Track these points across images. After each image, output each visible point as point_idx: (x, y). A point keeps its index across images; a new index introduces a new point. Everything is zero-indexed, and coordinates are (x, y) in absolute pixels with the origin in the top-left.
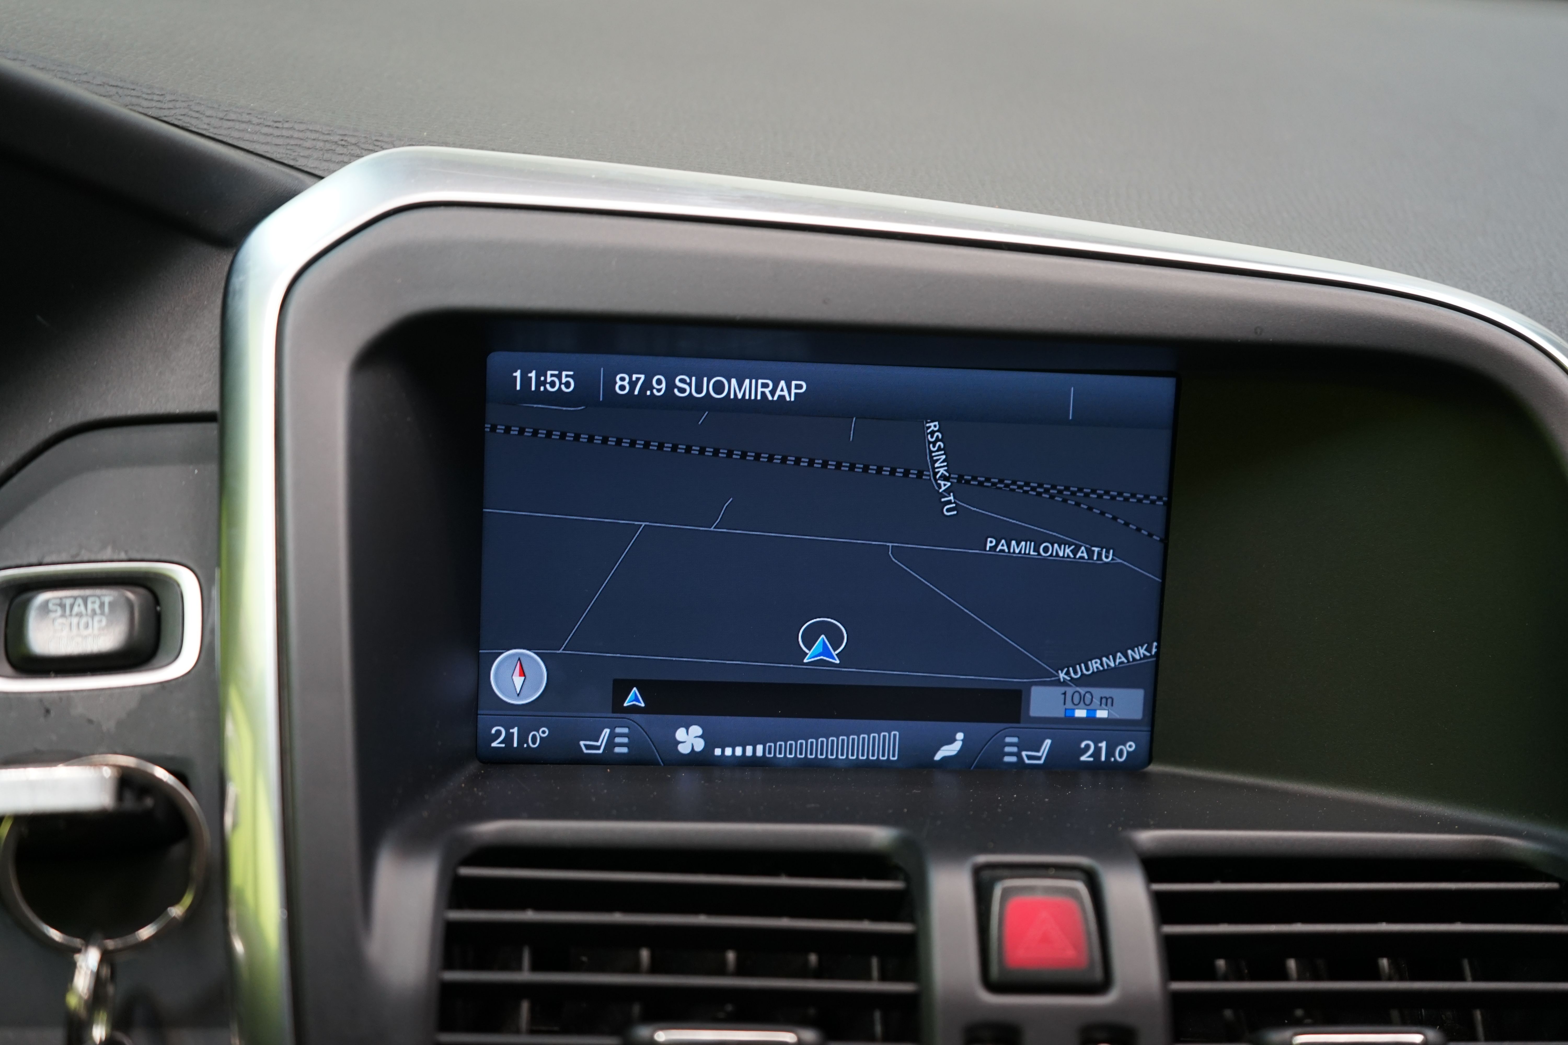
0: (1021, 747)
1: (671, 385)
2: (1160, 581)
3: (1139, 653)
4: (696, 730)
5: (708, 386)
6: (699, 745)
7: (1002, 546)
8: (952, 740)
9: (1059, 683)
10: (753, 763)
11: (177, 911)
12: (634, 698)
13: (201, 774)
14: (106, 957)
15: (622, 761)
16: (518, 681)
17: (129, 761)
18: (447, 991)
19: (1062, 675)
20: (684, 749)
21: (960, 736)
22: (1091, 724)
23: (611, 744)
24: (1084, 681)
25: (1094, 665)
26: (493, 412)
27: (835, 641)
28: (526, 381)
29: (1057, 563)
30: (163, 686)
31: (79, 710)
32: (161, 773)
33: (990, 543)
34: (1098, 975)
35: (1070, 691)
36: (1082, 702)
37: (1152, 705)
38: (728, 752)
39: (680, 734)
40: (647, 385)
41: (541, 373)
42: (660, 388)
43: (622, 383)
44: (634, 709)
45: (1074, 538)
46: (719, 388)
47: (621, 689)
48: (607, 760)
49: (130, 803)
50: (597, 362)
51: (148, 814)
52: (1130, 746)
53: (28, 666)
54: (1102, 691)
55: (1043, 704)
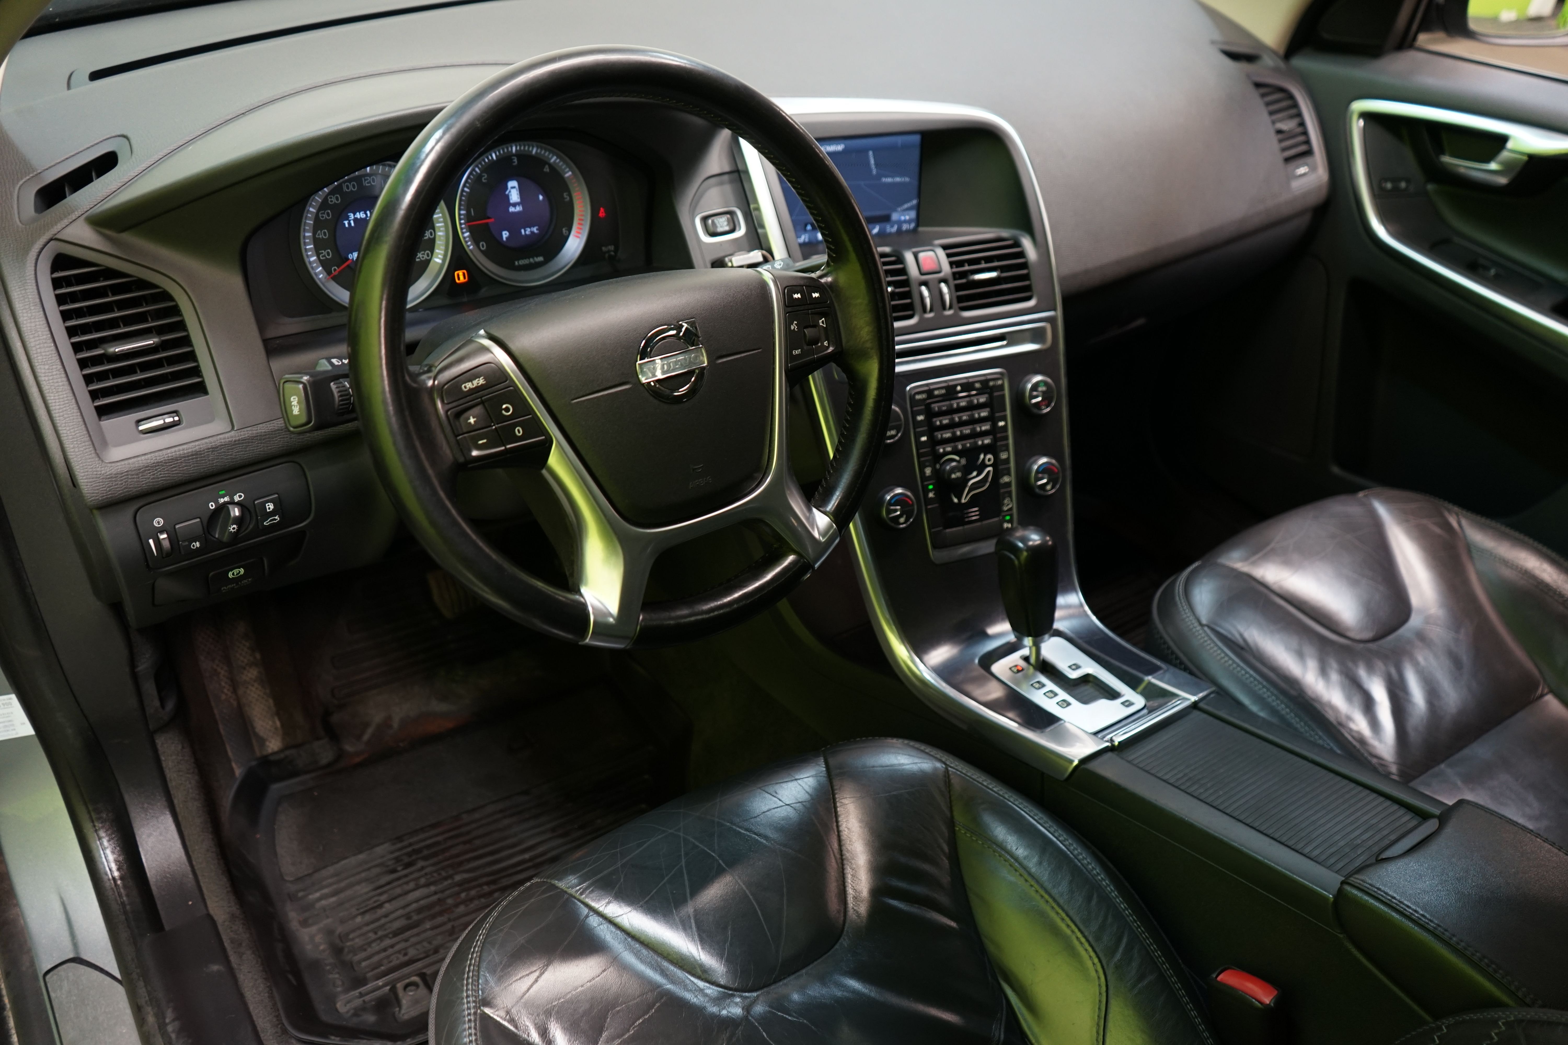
0: (890, 228)
2: (916, 183)
3: (914, 202)
7: (885, 179)
12: (809, 227)
19: (897, 210)
22: (905, 222)
24: (902, 210)
25: (904, 206)
29: (896, 183)
30: (740, 237)
33: (883, 179)
34: (938, 269)
35: (901, 213)
36: (903, 215)
37: (918, 215)
45: (900, 176)
47: (806, 225)
52: (913, 225)
53: (714, 234)
54: (907, 212)
55: (895, 216)
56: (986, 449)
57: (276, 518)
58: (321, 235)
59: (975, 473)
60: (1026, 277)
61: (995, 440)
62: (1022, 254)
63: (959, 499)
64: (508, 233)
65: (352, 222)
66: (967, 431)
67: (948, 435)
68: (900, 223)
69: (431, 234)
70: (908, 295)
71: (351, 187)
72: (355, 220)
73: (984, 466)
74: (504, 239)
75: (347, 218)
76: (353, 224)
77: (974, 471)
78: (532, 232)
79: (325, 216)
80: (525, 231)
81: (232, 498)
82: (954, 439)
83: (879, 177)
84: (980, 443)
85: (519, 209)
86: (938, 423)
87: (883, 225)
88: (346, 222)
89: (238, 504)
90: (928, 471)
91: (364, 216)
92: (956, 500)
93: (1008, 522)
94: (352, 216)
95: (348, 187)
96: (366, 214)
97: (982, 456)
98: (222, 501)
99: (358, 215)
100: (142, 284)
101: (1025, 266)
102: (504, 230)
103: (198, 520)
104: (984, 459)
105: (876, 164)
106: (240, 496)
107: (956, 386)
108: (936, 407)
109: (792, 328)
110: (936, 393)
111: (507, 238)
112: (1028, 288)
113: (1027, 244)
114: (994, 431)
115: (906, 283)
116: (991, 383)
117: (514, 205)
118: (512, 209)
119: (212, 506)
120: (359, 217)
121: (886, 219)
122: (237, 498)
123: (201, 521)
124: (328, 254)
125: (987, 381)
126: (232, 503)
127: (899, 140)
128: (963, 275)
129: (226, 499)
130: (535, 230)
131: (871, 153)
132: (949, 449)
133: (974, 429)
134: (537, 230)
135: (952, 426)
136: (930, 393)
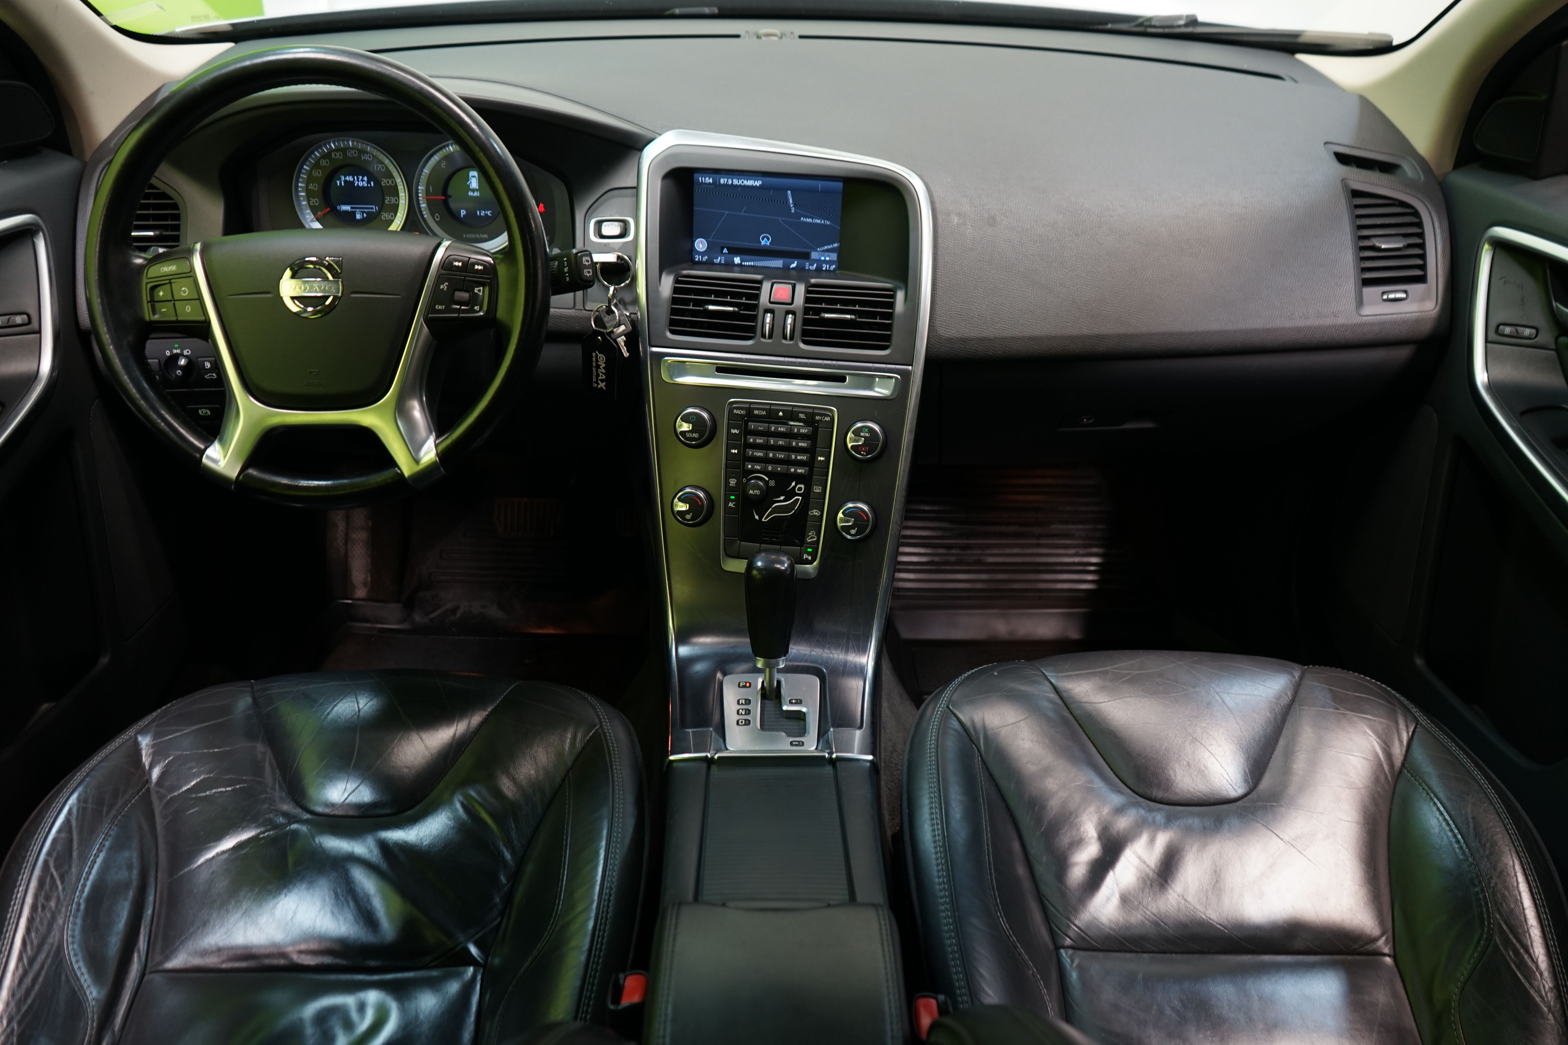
0: (810, 265)
1: (732, 182)
2: (839, 228)
3: (836, 245)
4: (739, 258)
5: (740, 182)
6: (739, 262)
7: (805, 219)
8: (794, 263)
9: (817, 251)
10: (751, 266)
11: (627, 282)
12: (725, 251)
13: (633, 259)
14: (615, 288)
15: (723, 264)
16: (701, 246)
17: (620, 254)
18: (673, 298)
19: (818, 249)
20: (736, 263)
21: (796, 262)
22: (825, 262)
23: (720, 261)
24: (823, 251)
25: (826, 247)
26: (696, 186)
27: (768, 239)
28: (702, 180)
29: (816, 224)
30: (627, 242)
31: (611, 246)
32: (626, 257)
33: (802, 219)
34: (789, 301)
35: (820, 253)
36: (823, 256)
37: (838, 257)
38: (748, 263)
39: (735, 259)
40: (727, 181)
41: (705, 178)
42: (730, 182)
43: (722, 181)
44: (725, 253)
45: (821, 218)
46: (743, 182)
47: (722, 249)
48: (720, 264)
49: (619, 261)
50: (717, 176)
51: (623, 264)
52: (834, 266)
53: (602, 237)
54: (827, 254)
55: (814, 255)
56: (799, 479)
57: (214, 375)
58: (311, 187)
59: (782, 498)
60: (889, 327)
61: (811, 472)
62: (892, 305)
63: (761, 517)
64: (465, 212)
65: (343, 183)
66: (781, 456)
67: (760, 454)
68: (820, 262)
69: (396, 200)
70: (754, 318)
71: (338, 155)
72: (345, 181)
73: (791, 494)
74: (462, 216)
75: (340, 179)
76: (343, 184)
77: (782, 496)
78: (486, 215)
79: (317, 174)
80: (480, 213)
81: (182, 351)
82: (765, 460)
83: (798, 216)
84: (792, 470)
85: (476, 194)
86: (751, 440)
87: (801, 261)
88: (338, 182)
89: (186, 357)
90: (733, 482)
91: (352, 179)
92: (757, 517)
93: (809, 554)
94: (343, 178)
95: (336, 155)
96: (354, 179)
97: (793, 484)
98: (175, 351)
99: (347, 178)
100: (165, 196)
101: (890, 316)
102: (463, 209)
103: (157, 360)
104: (795, 487)
105: (795, 205)
106: (188, 352)
107: (779, 411)
108: (752, 426)
109: (442, 287)
110: (756, 412)
111: (463, 215)
112: (888, 338)
113: (900, 296)
114: (810, 464)
115: (755, 307)
116: (817, 418)
117: (473, 190)
118: (470, 193)
119: (168, 353)
120: (348, 179)
121: (806, 256)
122: (185, 353)
123: (159, 362)
124: (316, 202)
125: (813, 415)
126: (182, 355)
127: (820, 184)
128: (818, 311)
129: (178, 351)
130: (489, 213)
131: (789, 192)
132: (758, 467)
133: (789, 456)
134: (490, 213)
135: (765, 447)
136: (749, 411)
